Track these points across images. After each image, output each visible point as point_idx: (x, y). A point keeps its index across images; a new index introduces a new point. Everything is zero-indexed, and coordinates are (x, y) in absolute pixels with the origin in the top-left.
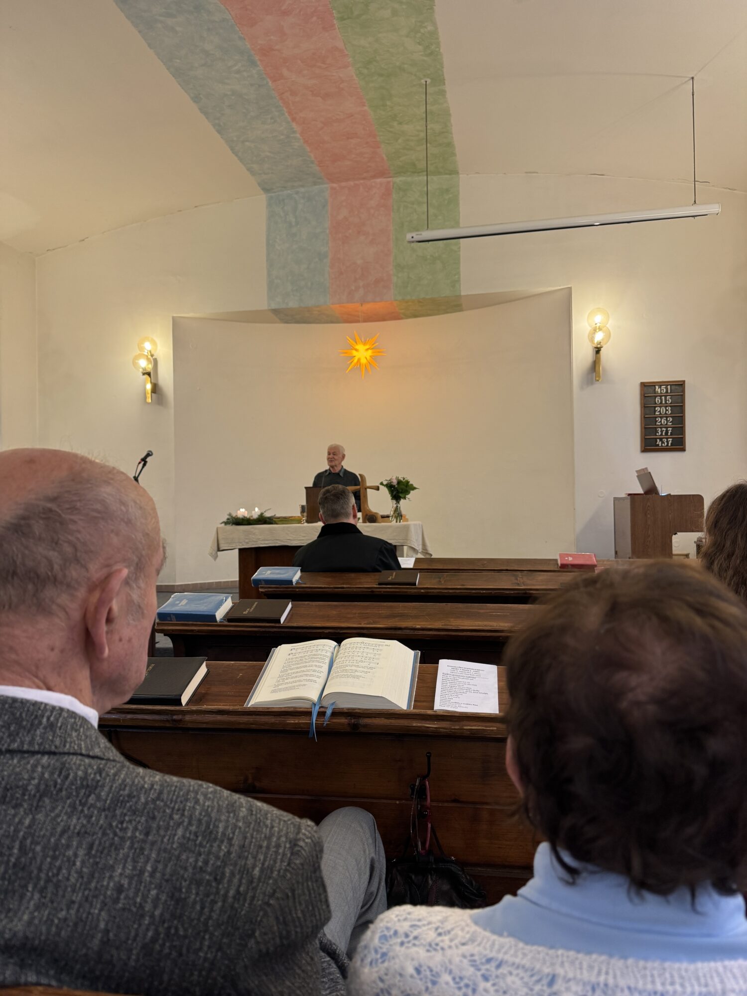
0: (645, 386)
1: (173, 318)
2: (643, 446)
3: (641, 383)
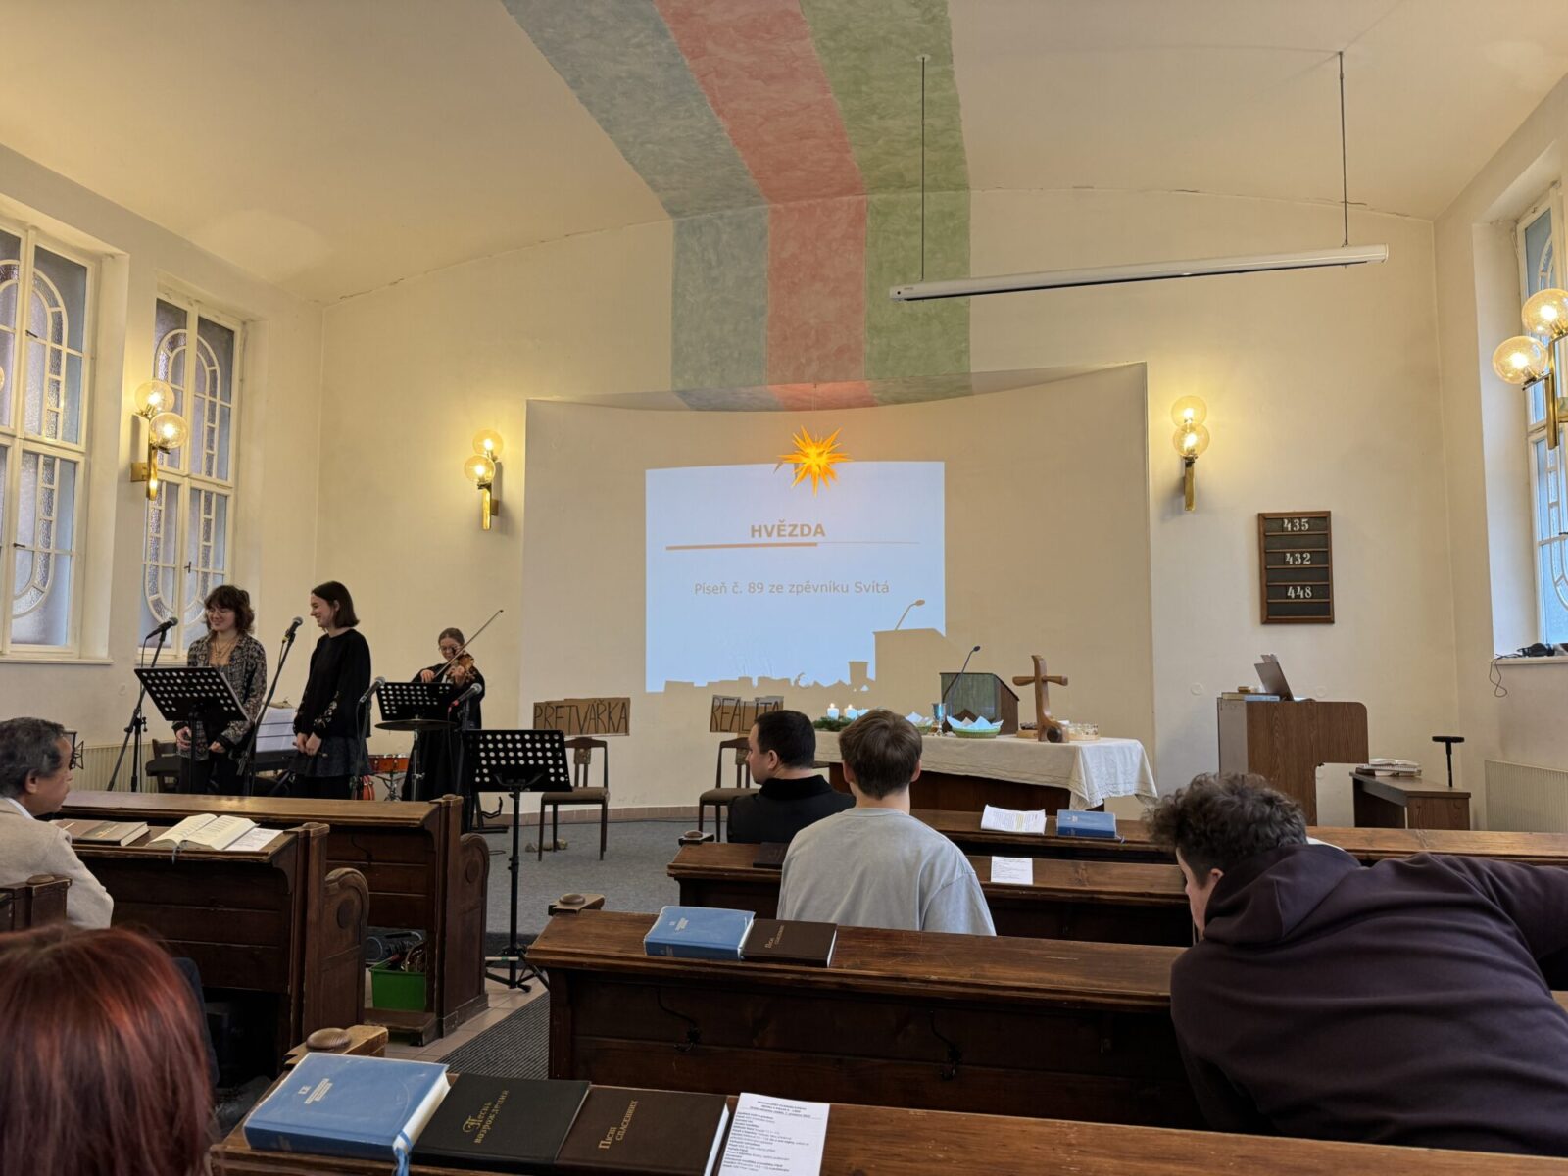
0: (1266, 519)
1: (529, 403)
2: (1266, 615)
3: (1260, 514)
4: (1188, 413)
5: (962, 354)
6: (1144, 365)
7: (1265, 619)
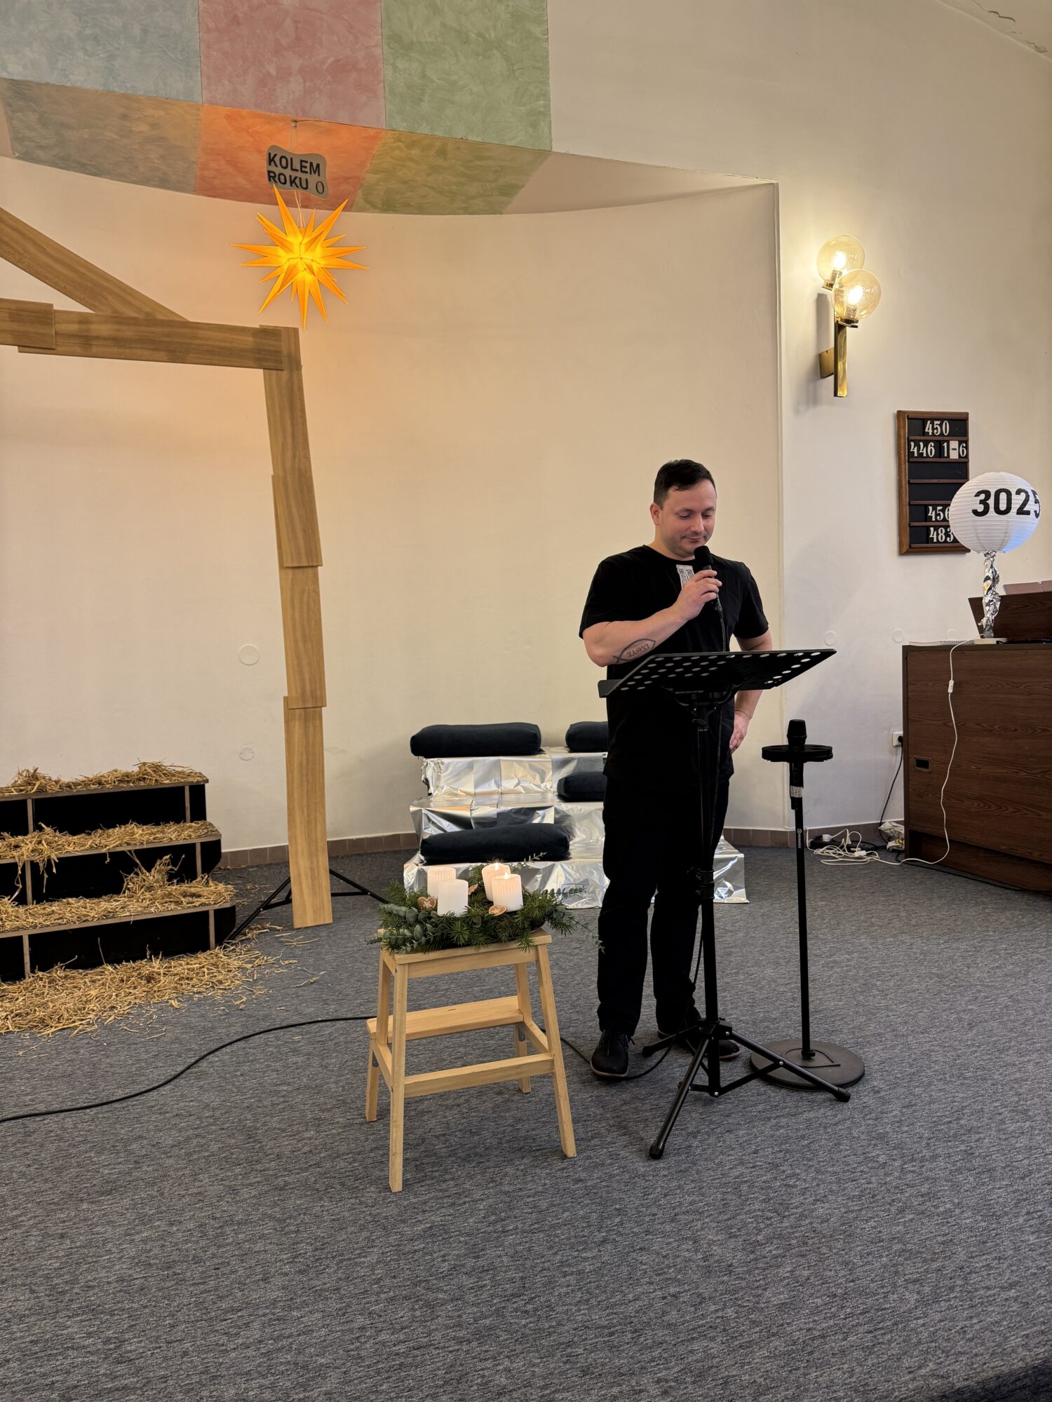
0: (903, 419)
2: (903, 542)
3: (899, 412)
4: (840, 261)
5: (538, 117)
6: (775, 187)
7: (906, 548)
